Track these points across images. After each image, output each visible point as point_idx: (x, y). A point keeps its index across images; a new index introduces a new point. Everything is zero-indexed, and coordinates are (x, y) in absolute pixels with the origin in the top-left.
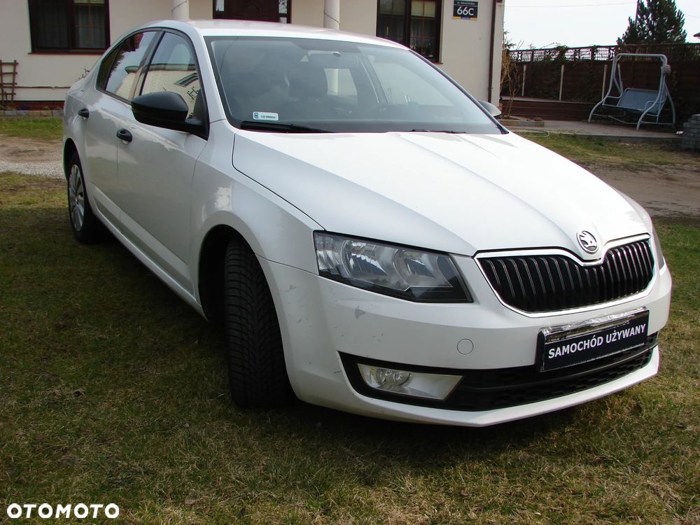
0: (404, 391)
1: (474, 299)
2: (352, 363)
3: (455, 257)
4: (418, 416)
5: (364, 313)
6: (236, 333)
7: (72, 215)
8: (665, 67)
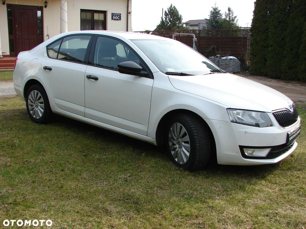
0: (253, 155)
1: (273, 125)
2: (242, 148)
3: (267, 113)
5: (247, 132)
6: (198, 145)
7: (31, 112)
8: (195, 39)
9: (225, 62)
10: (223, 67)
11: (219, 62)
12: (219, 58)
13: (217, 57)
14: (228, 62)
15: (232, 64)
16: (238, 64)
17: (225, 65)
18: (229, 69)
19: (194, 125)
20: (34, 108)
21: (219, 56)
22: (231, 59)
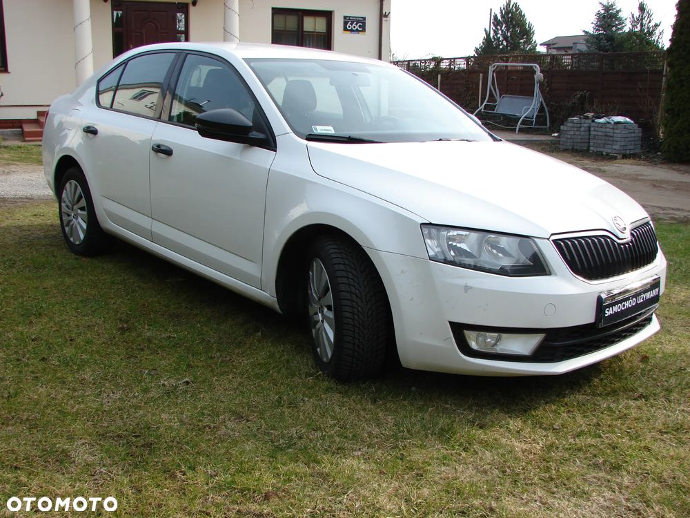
1: (552, 273)
2: (459, 330)
3: (535, 239)
4: (518, 370)
5: (471, 288)
7: (67, 229)
8: (539, 75)
9: (604, 130)
10: (599, 142)
11: (590, 131)
12: (590, 121)
13: (587, 118)
14: (612, 131)
15: (619, 135)
16: (636, 135)
17: (604, 138)
18: (614, 147)
19: (344, 264)
20: (70, 221)
21: (590, 115)
22: (618, 123)
